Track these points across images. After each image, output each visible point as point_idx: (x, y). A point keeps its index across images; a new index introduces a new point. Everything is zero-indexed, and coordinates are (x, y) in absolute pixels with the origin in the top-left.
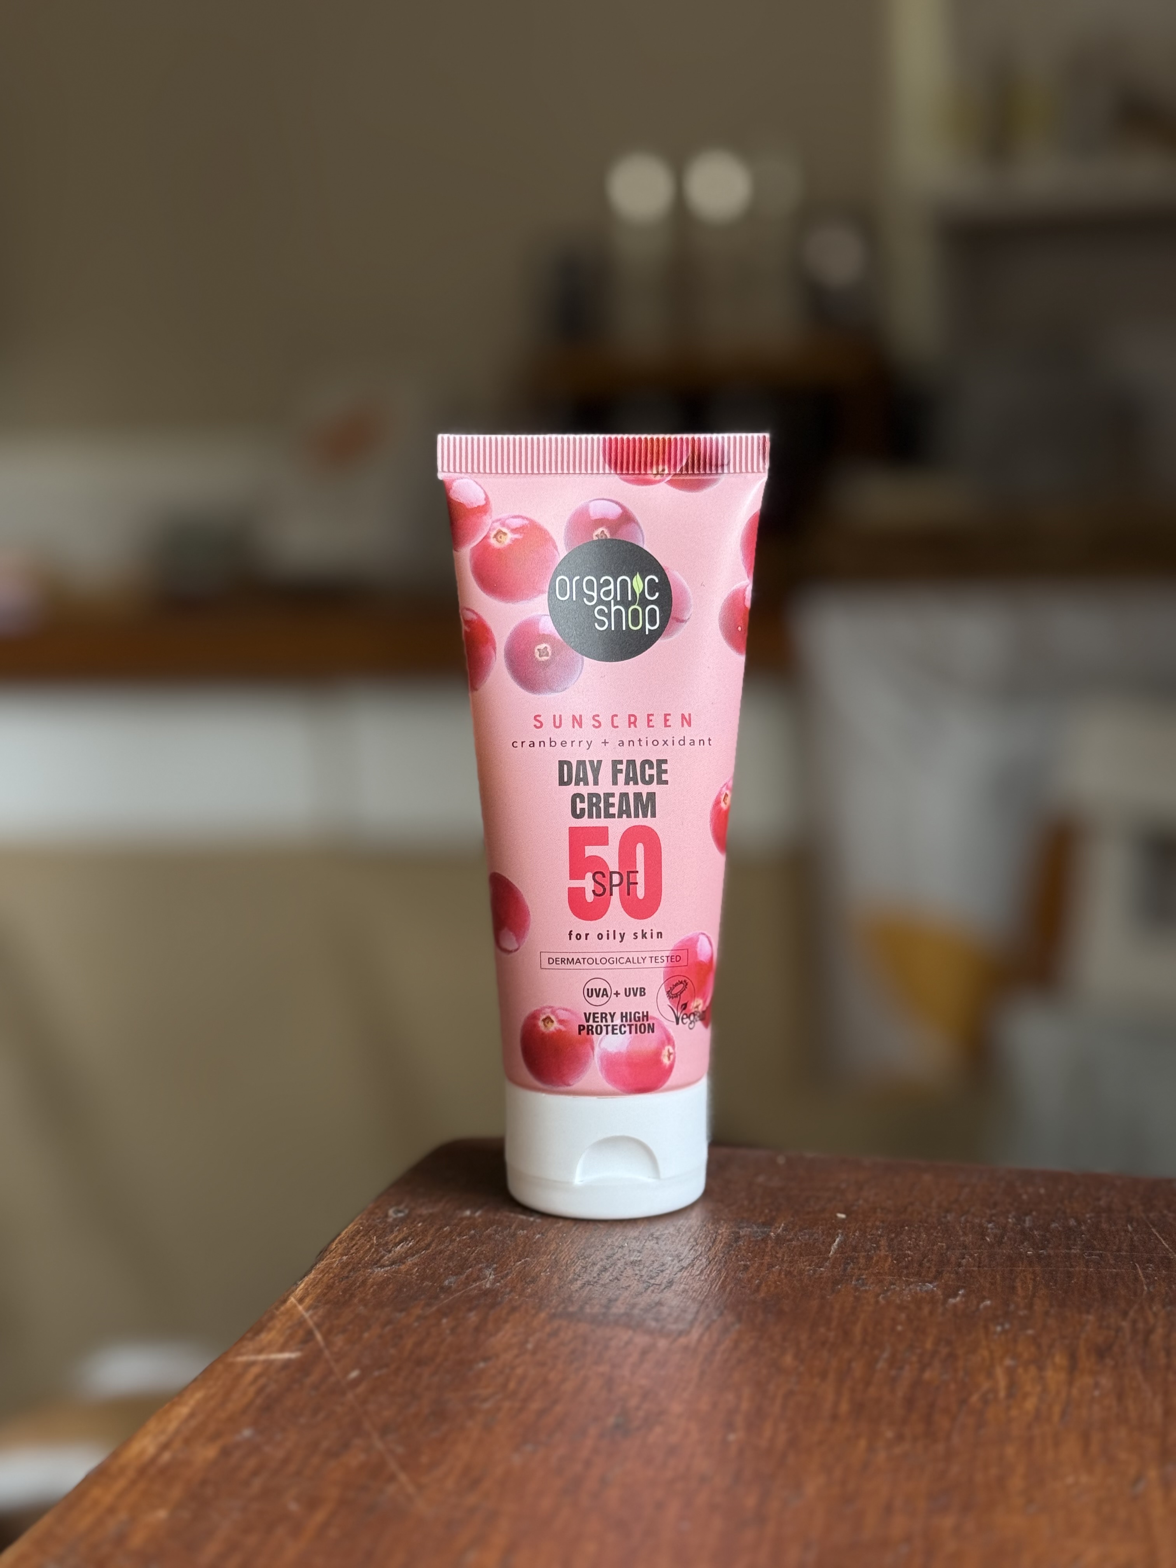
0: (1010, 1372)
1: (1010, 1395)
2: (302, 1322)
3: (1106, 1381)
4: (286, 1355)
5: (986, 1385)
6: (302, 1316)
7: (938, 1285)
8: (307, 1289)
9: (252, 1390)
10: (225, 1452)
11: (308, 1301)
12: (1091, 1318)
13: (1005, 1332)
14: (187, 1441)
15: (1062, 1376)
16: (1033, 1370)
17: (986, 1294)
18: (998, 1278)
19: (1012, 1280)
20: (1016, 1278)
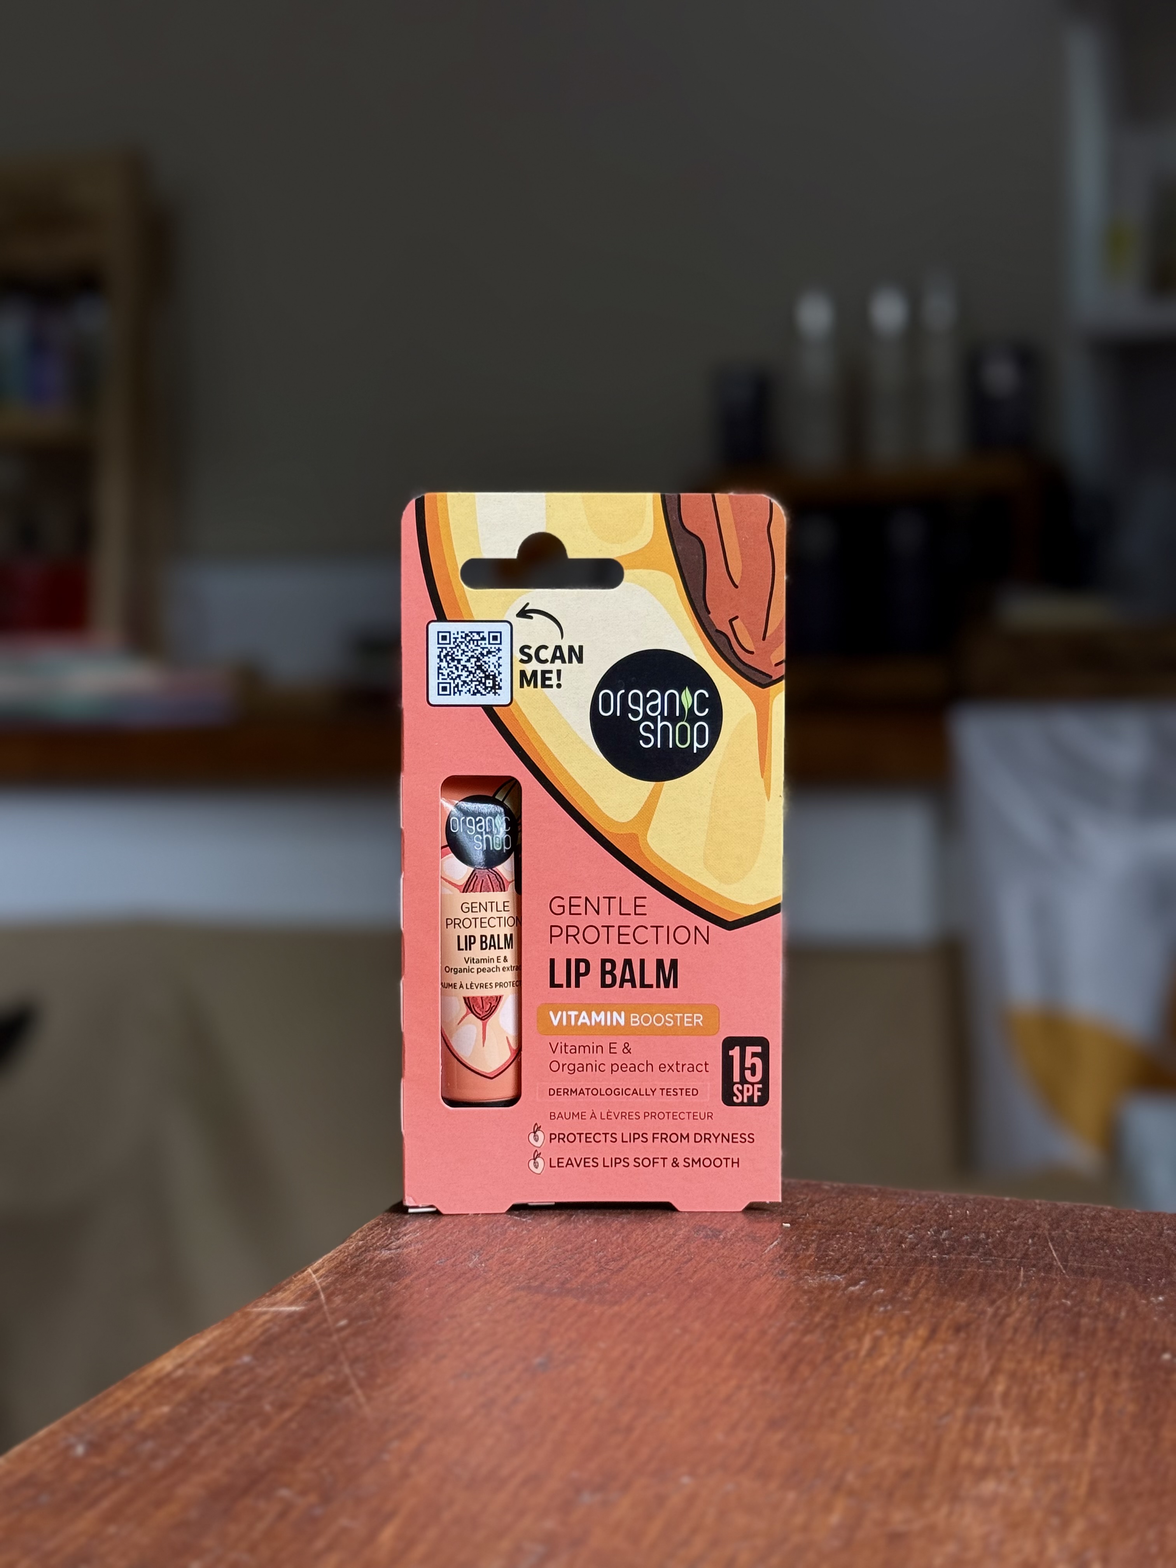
0: (876, 1341)
1: (869, 1355)
2: (313, 1285)
3: (953, 1349)
4: (293, 1308)
5: (852, 1347)
6: (314, 1282)
7: (845, 1278)
8: (324, 1263)
9: (259, 1331)
10: (226, 1371)
11: (321, 1272)
12: (963, 1304)
13: (886, 1312)
14: (199, 1363)
15: (918, 1343)
16: (896, 1338)
17: (882, 1284)
18: (899, 1273)
19: (911, 1276)
20: (914, 1274)
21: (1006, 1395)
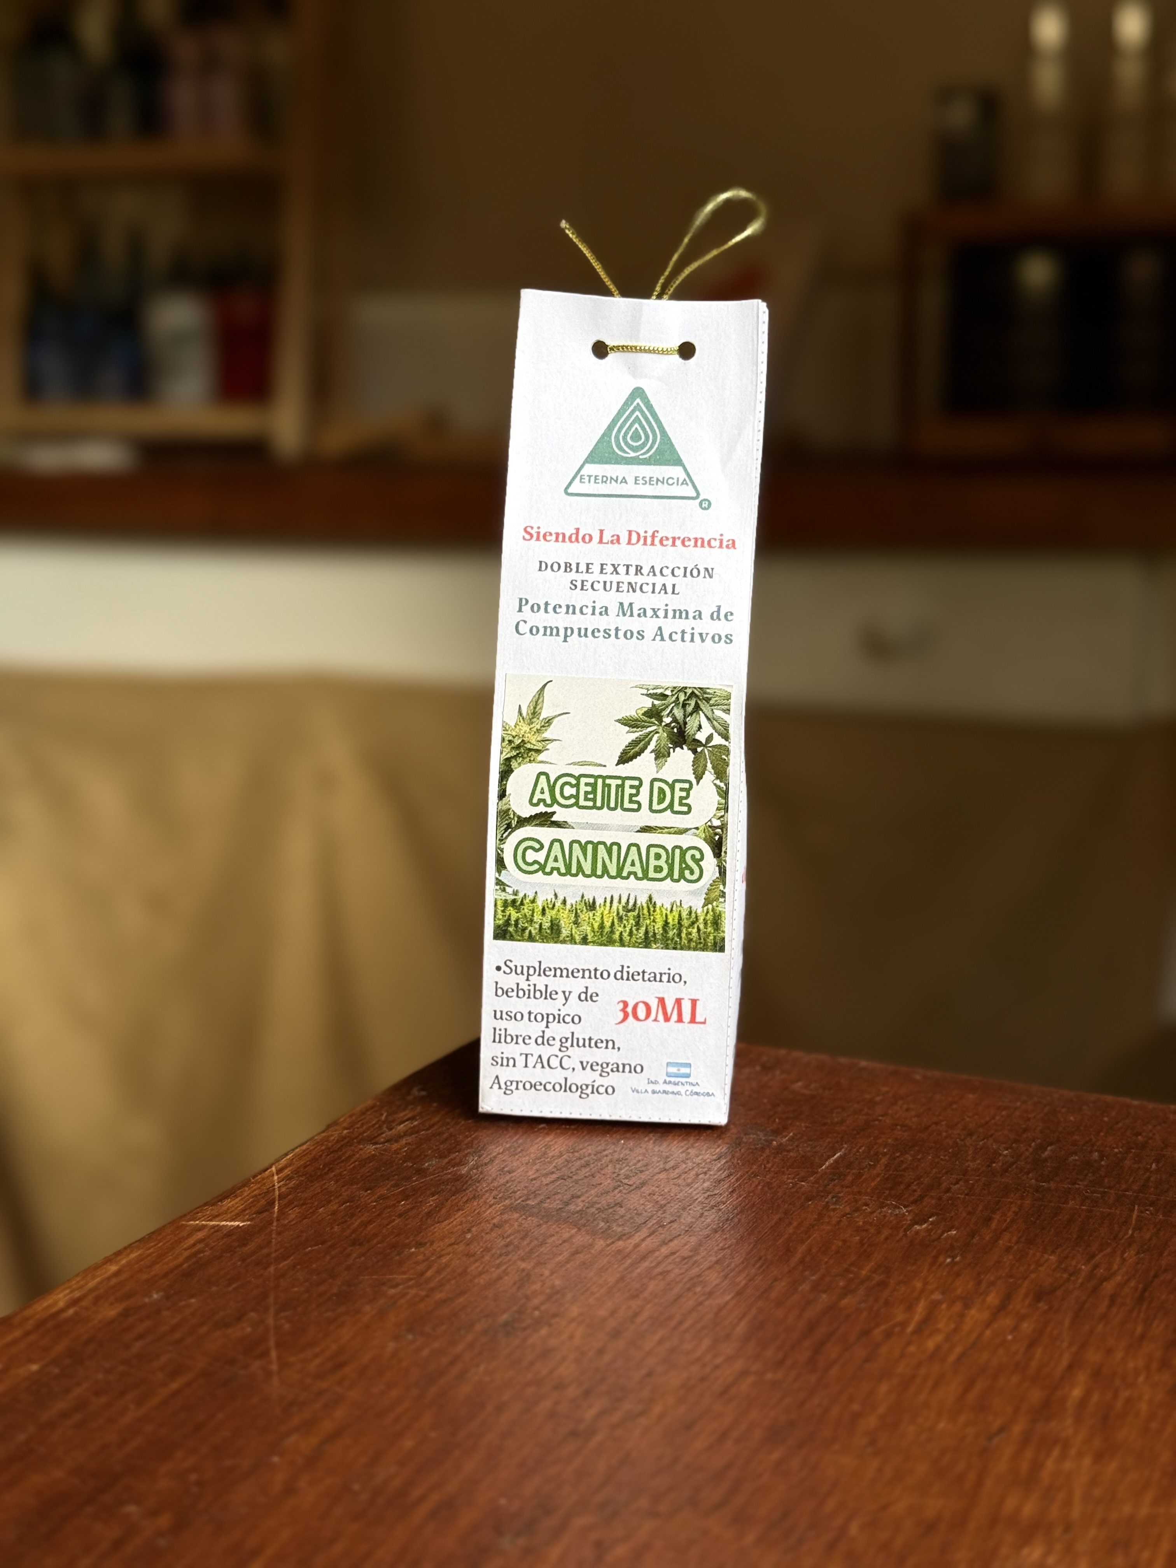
0: (934, 1306)
1: (918, 1331)
2: (269, 1192)
3: (1027, 1327)
4: (237, 1223)
5: (900, 1317)
6: (274, 1185)
7: (912, 1211)
8: (293, 1159)
9: (186, 1254)
10: (126, 1314)
11: (286, 1172)
12: (1053, 1258)
13: (953, 1263)
14: (98, 1299)
15: (986, 1315)
16: (958, 1307)
17: (956, 1224)
18: (980, 1208)
19: (993, 1212)
20: (998, 1209)
21: (1083, 1403)
